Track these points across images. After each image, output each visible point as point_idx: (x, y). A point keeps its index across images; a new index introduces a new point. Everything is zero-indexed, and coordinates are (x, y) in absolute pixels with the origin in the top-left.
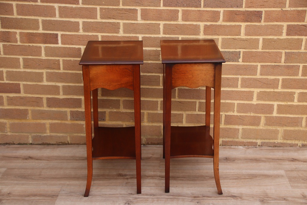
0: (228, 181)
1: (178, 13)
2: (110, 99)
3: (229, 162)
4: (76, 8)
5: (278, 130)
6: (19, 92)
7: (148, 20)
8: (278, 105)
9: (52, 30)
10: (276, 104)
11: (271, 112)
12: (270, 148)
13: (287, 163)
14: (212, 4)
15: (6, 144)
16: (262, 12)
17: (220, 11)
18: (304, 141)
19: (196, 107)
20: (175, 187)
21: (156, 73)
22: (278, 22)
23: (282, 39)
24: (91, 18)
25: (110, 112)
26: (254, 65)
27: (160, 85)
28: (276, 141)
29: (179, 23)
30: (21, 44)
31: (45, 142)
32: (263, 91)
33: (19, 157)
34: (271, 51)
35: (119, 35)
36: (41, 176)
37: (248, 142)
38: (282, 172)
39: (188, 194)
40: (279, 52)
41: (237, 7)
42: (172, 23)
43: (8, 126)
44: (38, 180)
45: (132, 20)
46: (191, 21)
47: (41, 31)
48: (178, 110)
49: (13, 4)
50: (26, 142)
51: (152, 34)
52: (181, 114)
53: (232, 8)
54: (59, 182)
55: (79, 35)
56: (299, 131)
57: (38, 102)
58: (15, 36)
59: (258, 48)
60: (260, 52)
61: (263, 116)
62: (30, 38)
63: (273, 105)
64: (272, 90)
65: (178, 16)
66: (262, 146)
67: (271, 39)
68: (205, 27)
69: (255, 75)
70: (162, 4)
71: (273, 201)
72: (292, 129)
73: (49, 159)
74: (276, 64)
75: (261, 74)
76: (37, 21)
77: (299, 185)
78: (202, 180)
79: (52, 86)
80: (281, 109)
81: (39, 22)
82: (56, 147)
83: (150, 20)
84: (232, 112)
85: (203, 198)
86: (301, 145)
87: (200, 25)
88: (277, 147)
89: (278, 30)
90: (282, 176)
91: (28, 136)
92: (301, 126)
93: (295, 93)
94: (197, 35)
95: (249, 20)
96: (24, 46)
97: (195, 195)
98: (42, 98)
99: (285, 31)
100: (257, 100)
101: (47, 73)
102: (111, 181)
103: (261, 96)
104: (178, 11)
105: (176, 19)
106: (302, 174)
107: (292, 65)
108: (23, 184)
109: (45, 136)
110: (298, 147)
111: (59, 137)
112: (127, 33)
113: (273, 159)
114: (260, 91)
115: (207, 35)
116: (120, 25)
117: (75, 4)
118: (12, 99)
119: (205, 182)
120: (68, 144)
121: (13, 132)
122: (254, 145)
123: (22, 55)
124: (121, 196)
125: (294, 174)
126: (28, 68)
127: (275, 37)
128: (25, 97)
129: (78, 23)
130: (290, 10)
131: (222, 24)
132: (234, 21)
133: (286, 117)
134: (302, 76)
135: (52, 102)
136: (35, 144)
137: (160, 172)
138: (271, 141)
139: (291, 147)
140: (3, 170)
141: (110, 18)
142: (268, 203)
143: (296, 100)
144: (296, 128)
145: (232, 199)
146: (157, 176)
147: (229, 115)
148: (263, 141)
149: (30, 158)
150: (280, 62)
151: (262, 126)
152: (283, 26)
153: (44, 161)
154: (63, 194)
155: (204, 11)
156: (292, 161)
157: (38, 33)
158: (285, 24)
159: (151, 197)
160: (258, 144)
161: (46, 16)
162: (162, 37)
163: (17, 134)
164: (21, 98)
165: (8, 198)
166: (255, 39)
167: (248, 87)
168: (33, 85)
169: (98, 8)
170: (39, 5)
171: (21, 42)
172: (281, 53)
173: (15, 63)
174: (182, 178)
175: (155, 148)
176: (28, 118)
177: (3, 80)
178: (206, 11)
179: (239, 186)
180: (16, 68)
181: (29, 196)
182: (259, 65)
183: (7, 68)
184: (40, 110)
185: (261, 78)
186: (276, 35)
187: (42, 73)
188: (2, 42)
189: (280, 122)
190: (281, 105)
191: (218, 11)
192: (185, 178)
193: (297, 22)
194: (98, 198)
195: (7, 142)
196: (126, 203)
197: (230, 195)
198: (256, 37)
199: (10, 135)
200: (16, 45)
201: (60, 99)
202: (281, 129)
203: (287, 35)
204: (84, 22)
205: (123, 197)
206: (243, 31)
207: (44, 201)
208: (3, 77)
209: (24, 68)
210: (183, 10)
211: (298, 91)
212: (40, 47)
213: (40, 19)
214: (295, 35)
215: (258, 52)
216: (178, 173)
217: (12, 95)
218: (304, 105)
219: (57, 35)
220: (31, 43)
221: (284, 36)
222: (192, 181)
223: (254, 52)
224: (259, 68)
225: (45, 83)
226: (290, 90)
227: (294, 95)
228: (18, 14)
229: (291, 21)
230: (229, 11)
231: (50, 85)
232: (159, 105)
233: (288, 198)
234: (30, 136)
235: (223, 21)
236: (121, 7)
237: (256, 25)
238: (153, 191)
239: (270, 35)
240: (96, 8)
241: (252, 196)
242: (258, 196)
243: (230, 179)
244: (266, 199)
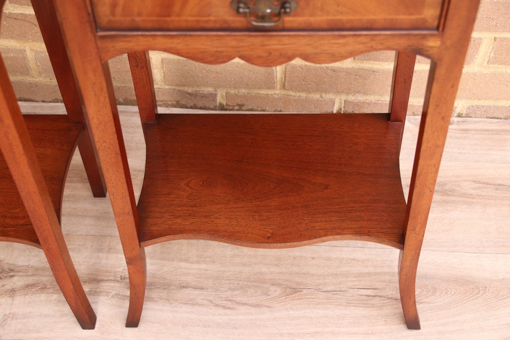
12: (493, 127)
66: (468, 116)
148: (476, 103)
151: (479, 65)
160: (458, 111)
174: (195, 288)
192: (202, 289)
222: (224, 307)
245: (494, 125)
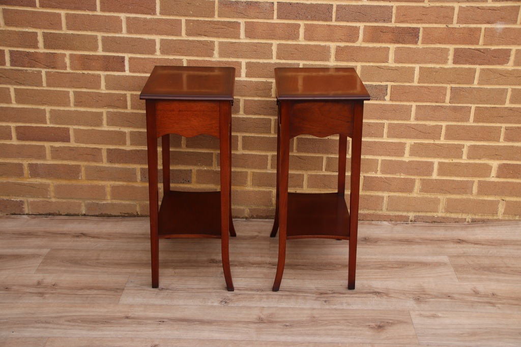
0: (369, 271)
1: (299, 28)
2: (198, 152)
3: (368, 243)
4: (151, 20)
5: (439, 199)
6: (68, 140)
7: (254, 38)
8: (440, 163)
9: (117, 52)
10: (436, 161)
11: (430, 173)
12: (427, 225)
13: (451, 245)
14: (347, 16)
15: (50, 214)
16: (419, 29)
17: (360, 27)
18: (475, 215)
19: (322, 165)
20: (292, 279)
21: (265, 115)
22: (442, 44)
23: (447, 69)
24: (173, 35)
25: (198, 171)
26: (406, 105)
27: (270, 133)
28: (435, 215)
29: (300, 43)
30: (71, 71)
31: (104, 213)
32: (419, 144)
33: (67, 233)
34: (430, 85)
35: (213, 60)
36: (99, 261)
37: (396, 216)
38: (445, 259)
39: (311, 290)
40: (442, 87)
41: (384, 21)
42: (290, 42)
43: (52, 188)
44: (95, 266)
45: (232, 38)
46: (317, 40)
47: (100, 52)
48: (297, 169)
49: (62, 14)
50: (77, 213)
51: (260, 58)
52: (300, 174)
53: (377, 22)
54: (124, 270)
55: (155, 59)
56: (469, 200)
57: (94, 155)
58: (64, 60)
59: (413, 81)
60: (415, 87)
61: (417, 178)
62: (85, 62)
63: (432, 163)
64: (432, 142)
65: (298, 33)
66: (415, 221)
67: (431, 68)
68: (337, 49)
69: (407, 120)
70: (275, 16)
71: (433, 300)
72: (458, 197)
73: (110, 236)
74: (437, 104)
75: (417, 119)
76: (95, 38)
77: (469, 276)
78: (331, 270)
79: (115, 132)
80: (443, 169)
81: (97, 40)
82: (120, 220)
83: (258, 39)
84: (373, 173)
85: (334, 295)
86: (470, 220)
87: (331, 46)
88: (437, 222)
89: (441, 56)
90: (445, 264)
91: (81, 203)
92: (471, 193)
93: (463, 146)
94: (326, 61)
95: (400, 40)
96: (77, 74)
97: (322, 291)
98: (100, 150)
99: (451, 57)
100: (410, 155)
101: (108, 113)
102: (200, 270)
103: (415, 150)
104: (299, 26)
105: (296, 37)
106: (472, 261)
107: (460, 106)
108: (74, 272)
109: (104, 204)
110: (466, 223)
111: (125, 206)
112: (225, 57)
113: (431, 240)
114: (414, 143)
115: (340, 61)
116: (214, 45)
117: (150, 14)
118: (57, 151)
119: (336, 272)
120: (138, 216)
121: (58, 198)
122: (405, 220)
123: (74, 87)
124: (214, 291)
125: (462, 261)
126: (80, 106)
127: (438, 66)
128: (77, 148)
129: (154, 41)
130: (458, 27)
131: (362, 46)
132: (379, 42)
133: (451, 180)
134: (474, 121)
135: (114, 156)
136: (91, 216)
137: (270, 257)
138: (429, 214)
139: (456, 223)
140: (45, 251)
141: (200, 35)
142: (426, 301)
143: (464, 157)
144: (464, 197)
145: (374, 296)
146: (267, 264)
147: (369, 177)
148: (417, 214)
149: (83, 235)
150: (444, 102)
151: (416, 193)
152: (448, 50)
153: (104, 240)
154: (131, 287)
155: (336, 26)
156: (459, 243)
157: (96, 55)
158: (451, 48)
159: (258, 293)
160: (410, 218)
161: (108, 31)
162: (276, 64)
163: (64, 201)
164: (71, 149)
165: (52, 291)
166: (409, 68)
167: (397, 137)
168: (88, 130)
169: (183, 19)
170: (98, 16)
171: (72, 68)
172: (446, 88)
173: (63, 99)
174: (303, 266)
175: (263, 223)
176: (80, 178)
177: (46, 123)
178: (339, 26)
179: (384, 278)
180: (64, 106)
181: (82, 289)
182: (414, 105)
183: (52, 105)
184: (98, 166)
185: (417, 124)
186: (438, 63)
187: (101, 113)
188: (45, 68)
189: (441, 187)
190: (444, 163)
191: (356, 27)
192: (306, 266)
193: (468, 44)
194: (182, 294)
195: (51, 212)
196: (221, 302)
197: (372, 291)
198: (410, 65)
199: (55, 202)
200: (65, 73)
201: (126, 150)
202: (442, 198)
203: (453, 63)
204: (162, 40)
205: (218, 292)
206: (391, 56)
207: (104, 296)
208: (46, 119)
209: (76, 105)
210: (305, 25)
211: (468, 144)
212: (99, 76)
213: (100, 35)
214: (465, 64)
215: (413, 86)
216: (297, 259)
217: (57, 145)
218: (476, 164)
219: (123, 58)
220: (86, 70)
221: (450, 65)
222: (317, 270)
223: (407, 86)
224: (414, 109)
225: (105, 128)
226: (456, 142)
227: (463, 150)
228: (68, 28)
229: (460, 44)
230: (372, 26)
231: (112, 131)
232: (269, 162)
233: (454, 295)
234: (83, 204)
235: (364, 41)
236: (216, 18)
237: (410, 48)
238: (261, 285)
239: (430, 62)
240: (181, 20)
241: (404, 293)
242: (412, 292)
243: (371, 269)
244: (423, 296)
245: (427, 224)
